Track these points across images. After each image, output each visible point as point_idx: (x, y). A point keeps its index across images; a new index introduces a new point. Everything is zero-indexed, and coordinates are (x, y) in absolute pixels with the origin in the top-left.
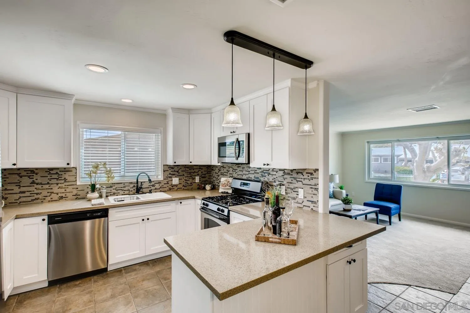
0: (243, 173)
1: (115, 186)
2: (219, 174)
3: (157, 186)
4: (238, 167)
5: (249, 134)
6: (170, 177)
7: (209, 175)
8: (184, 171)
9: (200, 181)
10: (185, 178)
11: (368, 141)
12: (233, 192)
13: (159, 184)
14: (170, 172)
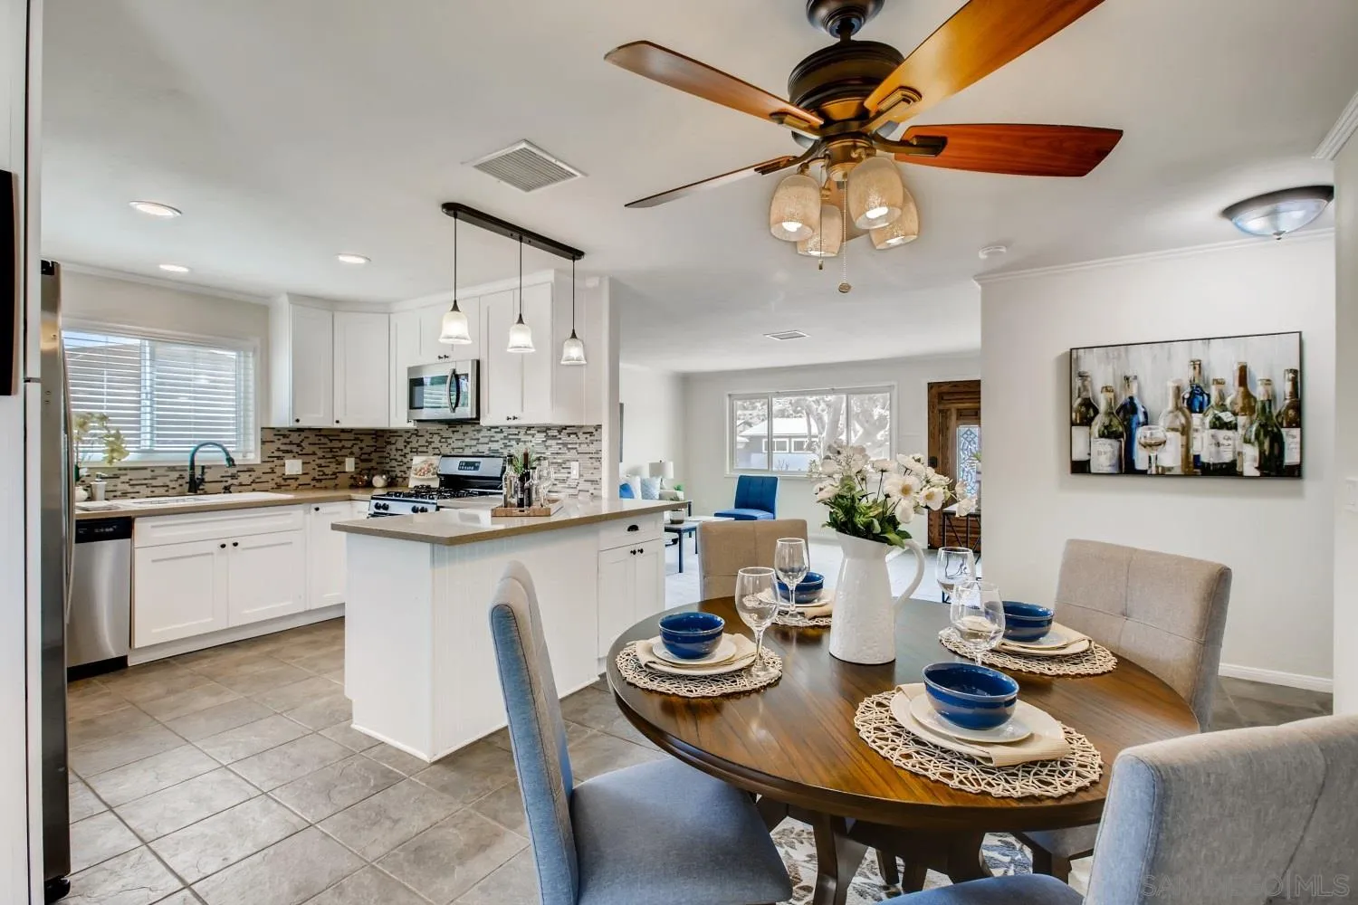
0: (464, 444)
1: (126, 475)
2: (406, 451)
3: (244, 478)
4: (453, 432)
5: (478, 362)
6: (278, 458)
7: (381, 454)
8: (315, 444)
9: (356, 468)
10: (318, 462)
11: (730, 393)
12: (441, 485)
13: (250, 473)
14: (278, 444)
